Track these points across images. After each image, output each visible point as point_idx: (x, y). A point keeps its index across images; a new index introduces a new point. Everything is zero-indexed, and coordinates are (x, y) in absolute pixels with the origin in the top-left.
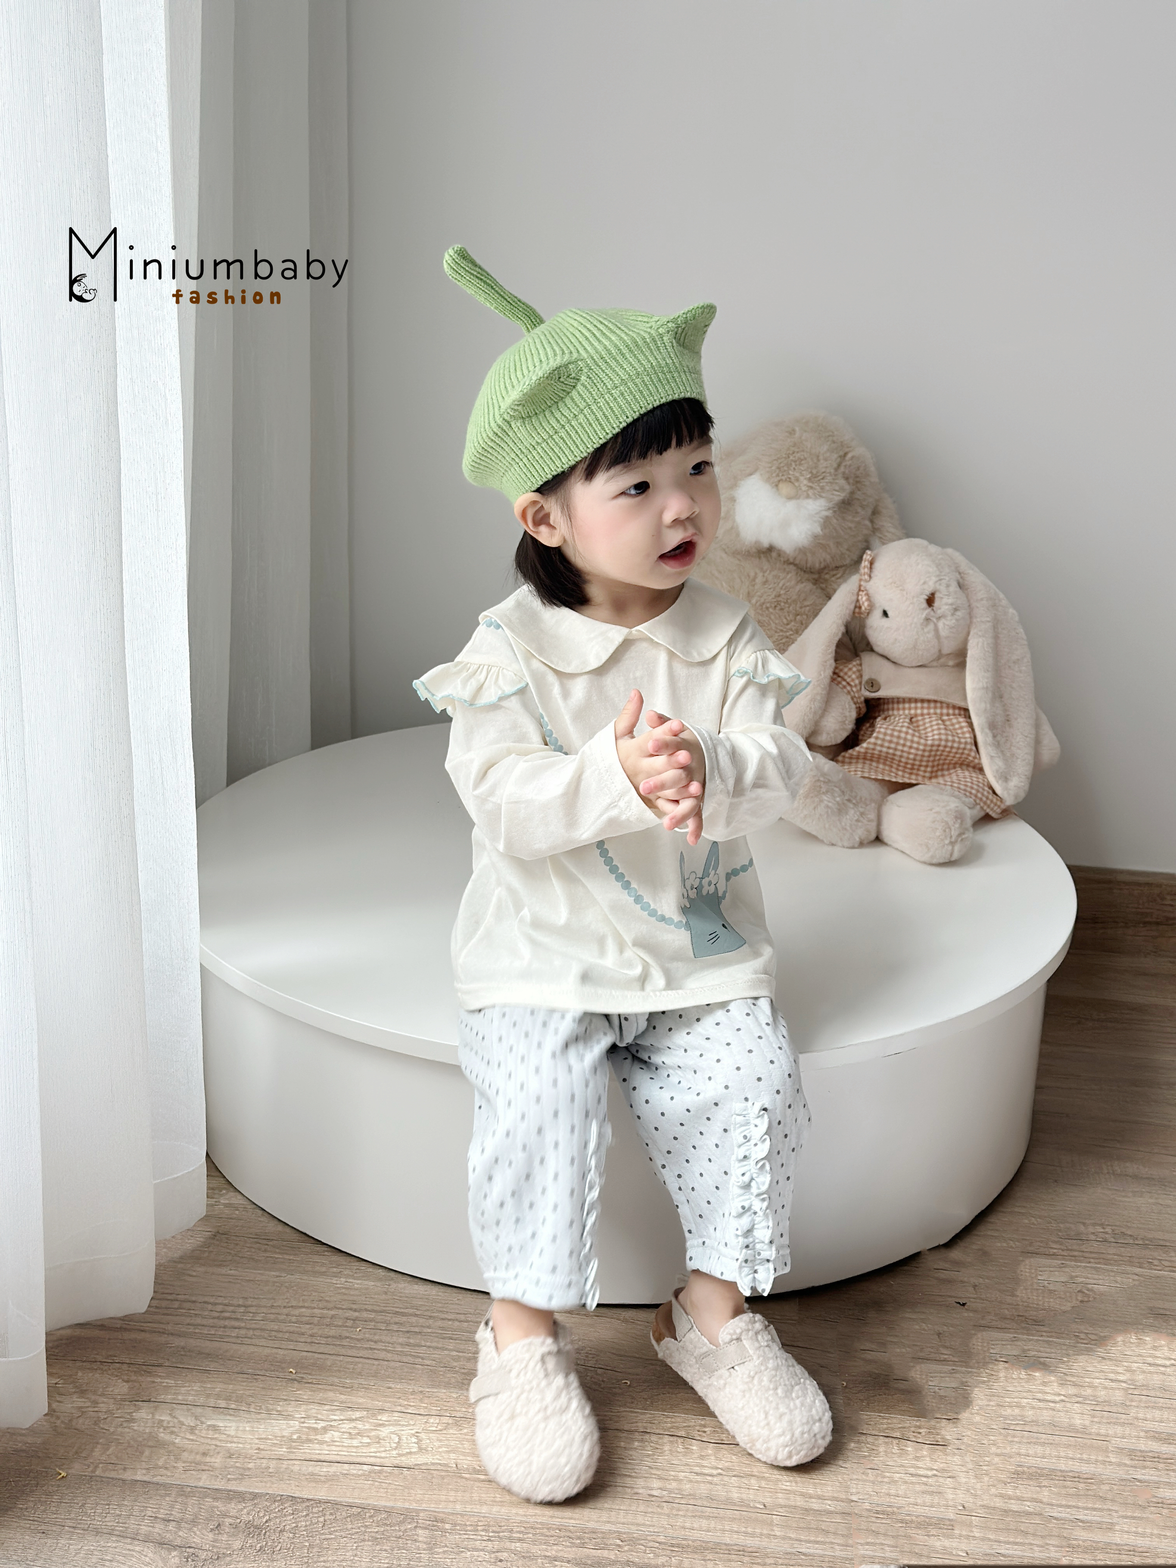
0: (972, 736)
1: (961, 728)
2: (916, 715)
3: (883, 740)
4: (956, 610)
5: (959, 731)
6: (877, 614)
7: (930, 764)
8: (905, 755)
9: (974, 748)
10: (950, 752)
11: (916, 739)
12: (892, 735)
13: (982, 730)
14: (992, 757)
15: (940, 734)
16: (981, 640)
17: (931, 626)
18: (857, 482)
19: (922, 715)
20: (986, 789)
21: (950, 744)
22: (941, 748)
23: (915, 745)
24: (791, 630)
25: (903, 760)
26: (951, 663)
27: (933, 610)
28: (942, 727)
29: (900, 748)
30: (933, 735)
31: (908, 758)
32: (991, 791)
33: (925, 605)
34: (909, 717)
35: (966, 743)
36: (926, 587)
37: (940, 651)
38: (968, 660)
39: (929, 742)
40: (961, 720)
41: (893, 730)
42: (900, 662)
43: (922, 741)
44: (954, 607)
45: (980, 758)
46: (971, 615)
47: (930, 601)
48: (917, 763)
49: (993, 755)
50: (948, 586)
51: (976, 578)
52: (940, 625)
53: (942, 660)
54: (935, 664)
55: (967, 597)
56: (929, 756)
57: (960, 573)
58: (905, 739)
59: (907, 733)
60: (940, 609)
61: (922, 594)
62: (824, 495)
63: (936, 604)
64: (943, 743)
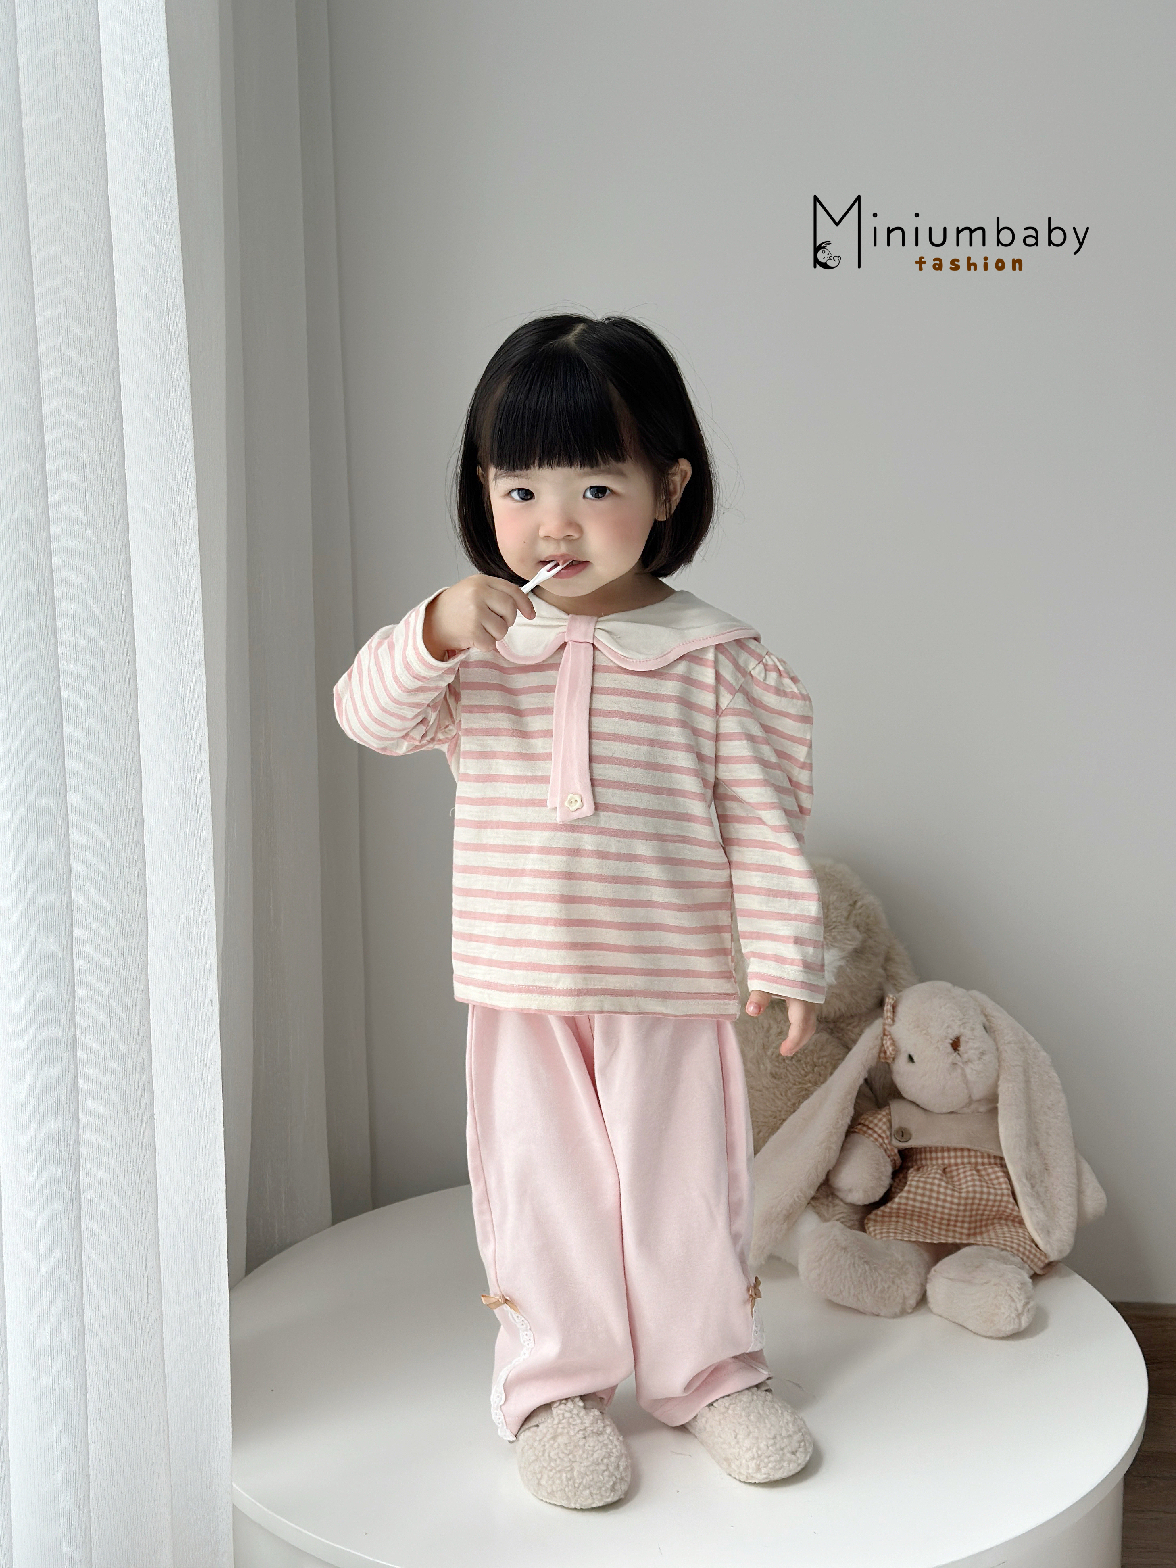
0: (1009, 1187)
1: (997, 1178)
2: (950, 1165)
3: (916, 1193)
4: (983, 1054)
5: (995, 1182)
6: (902, 1060)
7: (967, 1219)
8: (940, 1209)
9: (1012, 1200)
10: (986, 1205)
11: (949, 1192)
12: (924, 1189)
13: (1019, 1180)
14: (1031, 1209)
15: (974, 1186)
16: (1011, 1085)
17: (959, 1071)
18: (869, 930)
19: (956, 1164)
20: (1028, 1242)
21: (985, 1196)
22: (977, 1201)
23: (949, 1199)
24: (810, 1082)
25: (939, 1215)
26: (982, 1109)
27: (959, 1054)
28: (976, 1177)
29: (933, 1201)
30: (968, 1187)
31: (943, 1213)
32: (1034, 1246)
33: (950, 1049)
34: (943, 1167)
35: (1002, 1195)
36: (950, 1031)
37: (970, 1097)
38: (1000, 1105)
39: (964, 1195)
40: (997, 1169)
41: (925, 1183)
42: (927, 1109)
43: (956, 1194)
44: (981, 1051)
45: (1019, 1211)
46: (999, 1059)
47: (955, 1045)
48: (953, 1218)
49: (1033, 1207)
50: (973, 1029)
51: (1002, 1020)
52: (968, 1071)
53: (973, 1106)
54: (966, 1110)
55: (995, 1040)
56: (965, 1210)
57: (986, 1016)
58: (938, 1192)
59: (939, 1186)
60: (966, 1053)
61: (946, 1037)
62: (835, 944)
63: (962, 1048)
64: (978, 1196)
